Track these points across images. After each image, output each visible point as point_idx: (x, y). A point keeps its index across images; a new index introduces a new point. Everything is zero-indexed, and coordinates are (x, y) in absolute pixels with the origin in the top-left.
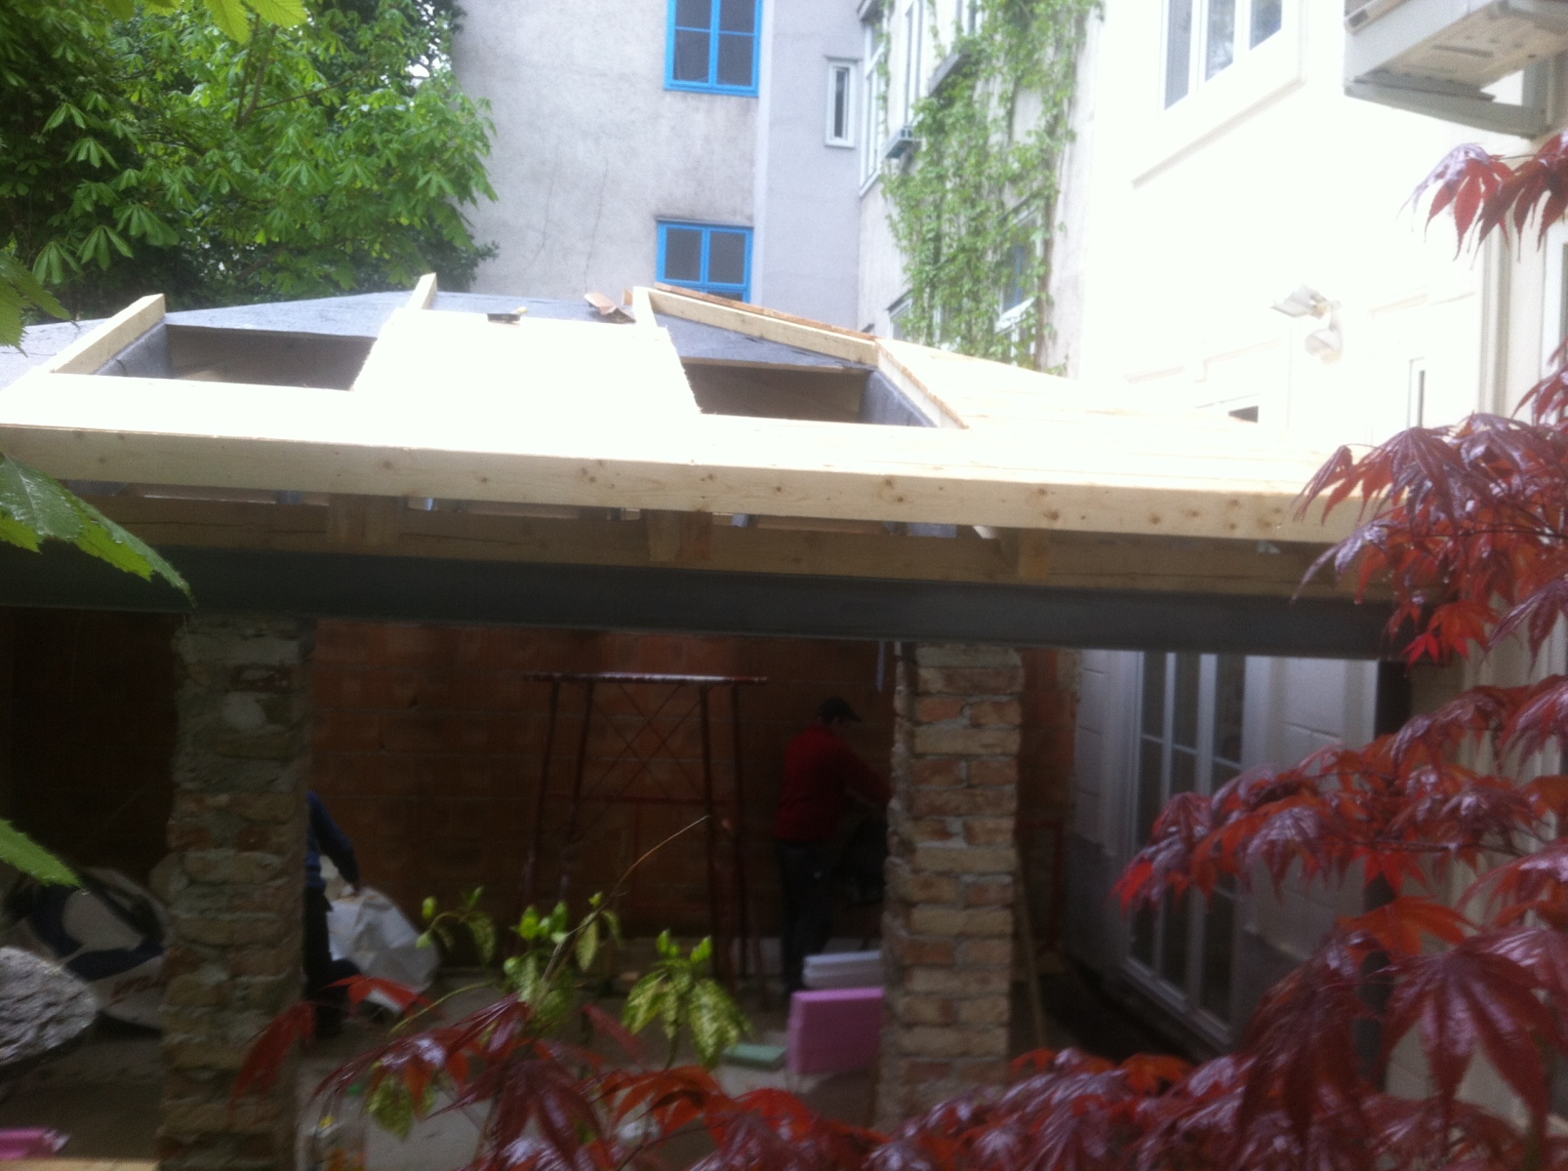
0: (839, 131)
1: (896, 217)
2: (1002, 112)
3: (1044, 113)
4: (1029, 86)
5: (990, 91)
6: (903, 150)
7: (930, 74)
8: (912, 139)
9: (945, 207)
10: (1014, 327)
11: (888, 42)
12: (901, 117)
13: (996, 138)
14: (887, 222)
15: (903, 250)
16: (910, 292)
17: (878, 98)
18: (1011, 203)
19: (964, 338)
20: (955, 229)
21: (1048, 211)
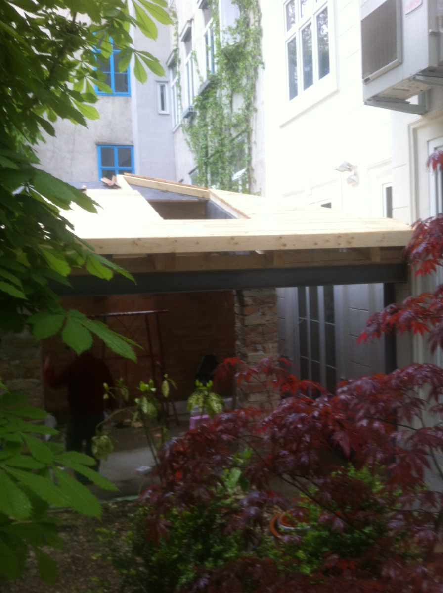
0: (163, 108)
1: (189, 140)
2: (228, 102)
3: (244, 102)
4: (238, 92)
5: (222, 94)
6: (190, 115)
7: (199, 87)
8: (193, 111)
9: (208, 136)
10: (240, 179)
11: (179, 75)
12: (187, 102)
13: (226, 111)
14: (185, 142)
15: (193, 152)
16: (197, 167)
17: (177, 96)
18: (234, 135)
19: (220, 183)
20: (213, 144)
21: (249, 137)
